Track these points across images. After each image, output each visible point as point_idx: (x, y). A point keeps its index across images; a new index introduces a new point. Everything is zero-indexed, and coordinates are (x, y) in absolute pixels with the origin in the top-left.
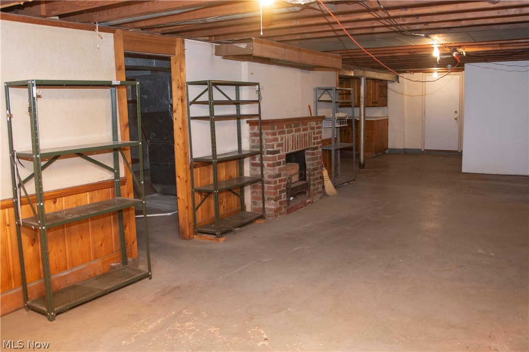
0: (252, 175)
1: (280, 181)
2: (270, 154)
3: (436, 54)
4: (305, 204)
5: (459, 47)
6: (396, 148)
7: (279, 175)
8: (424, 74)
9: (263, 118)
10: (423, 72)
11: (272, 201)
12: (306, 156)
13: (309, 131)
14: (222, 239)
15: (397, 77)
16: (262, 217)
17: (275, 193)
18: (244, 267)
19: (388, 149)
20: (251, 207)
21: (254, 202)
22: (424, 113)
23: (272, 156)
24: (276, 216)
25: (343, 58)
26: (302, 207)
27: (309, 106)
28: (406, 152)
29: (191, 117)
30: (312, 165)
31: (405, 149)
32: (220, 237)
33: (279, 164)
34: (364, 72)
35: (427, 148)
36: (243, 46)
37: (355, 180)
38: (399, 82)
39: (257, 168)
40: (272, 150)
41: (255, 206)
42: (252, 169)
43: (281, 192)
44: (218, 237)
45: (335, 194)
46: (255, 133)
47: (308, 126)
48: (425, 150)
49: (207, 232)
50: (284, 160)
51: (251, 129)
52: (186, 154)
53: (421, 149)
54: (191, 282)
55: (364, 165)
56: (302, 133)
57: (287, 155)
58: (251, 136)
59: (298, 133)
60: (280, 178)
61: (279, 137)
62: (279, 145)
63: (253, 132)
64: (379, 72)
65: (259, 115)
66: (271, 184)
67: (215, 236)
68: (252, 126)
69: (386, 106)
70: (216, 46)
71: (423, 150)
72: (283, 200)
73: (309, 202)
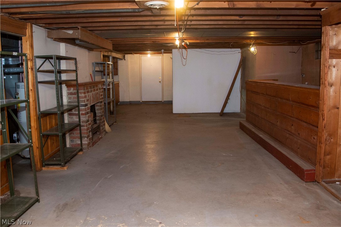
0: (69, 122)
1: (89, 124)
2: (83, 107)
3: (177, 43)
4: (99, 139)
5: (185, 39)
6: (125, 101)
7: (88, 121)
8: (141, 55)
9: (79, 82)
10: (140, 54)
11: (85, 138)
12: (95, 107)
13: (99, 90)
14: (65, 168)
15: (124, 57)
16: (81, 150)
17: (87, 133)
18: (99, 183)
19: (119, 102)
20: (69, 144)
21: (71, 141)
22: (141, 79)
23: (84, 108)
24: (88, 148)
25: (113, 43)
26: (98, 141)
27: (91, 75)
28: (131, 104)
29: (38, 82)
30: (100, 113)
31: (130, 101)
32: (64, 166)
33: (88, 113)
34: (111, 53)
35: (143, 100)
36: (71, 32)
37: (116, 122)
38: (125, 60)
39: (74, 116)
40: (84, 104)
41: (72, 143)
42: (69, 117)
43: (89, 132)
44: (63, 166)
45: (111, 131)
46: (71, 93)
47: (98, 87)
48: (142, 101)
49: (54, 164)
50: (90, 110)
51: (68, 90)
52: (36, 108)
53: (140, 101)
54: (72, 199)
55: (113, 112)
56: (96, 92)
57: (91, 106)
58: (68, 95)
59: (94, 92)
60: (89, 123)
61: (87, 94)
62: (88, 100)
63: (70, 92)
64: (118, 54)
65: (77, 80)
66: (84, 127)
67: (60, 166)
68: (69, 88)
69: (118, 75)
70: (48, 31)
71: (141, 101)
72: (90, 137)
73: (101, 138)
